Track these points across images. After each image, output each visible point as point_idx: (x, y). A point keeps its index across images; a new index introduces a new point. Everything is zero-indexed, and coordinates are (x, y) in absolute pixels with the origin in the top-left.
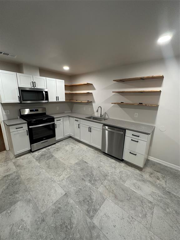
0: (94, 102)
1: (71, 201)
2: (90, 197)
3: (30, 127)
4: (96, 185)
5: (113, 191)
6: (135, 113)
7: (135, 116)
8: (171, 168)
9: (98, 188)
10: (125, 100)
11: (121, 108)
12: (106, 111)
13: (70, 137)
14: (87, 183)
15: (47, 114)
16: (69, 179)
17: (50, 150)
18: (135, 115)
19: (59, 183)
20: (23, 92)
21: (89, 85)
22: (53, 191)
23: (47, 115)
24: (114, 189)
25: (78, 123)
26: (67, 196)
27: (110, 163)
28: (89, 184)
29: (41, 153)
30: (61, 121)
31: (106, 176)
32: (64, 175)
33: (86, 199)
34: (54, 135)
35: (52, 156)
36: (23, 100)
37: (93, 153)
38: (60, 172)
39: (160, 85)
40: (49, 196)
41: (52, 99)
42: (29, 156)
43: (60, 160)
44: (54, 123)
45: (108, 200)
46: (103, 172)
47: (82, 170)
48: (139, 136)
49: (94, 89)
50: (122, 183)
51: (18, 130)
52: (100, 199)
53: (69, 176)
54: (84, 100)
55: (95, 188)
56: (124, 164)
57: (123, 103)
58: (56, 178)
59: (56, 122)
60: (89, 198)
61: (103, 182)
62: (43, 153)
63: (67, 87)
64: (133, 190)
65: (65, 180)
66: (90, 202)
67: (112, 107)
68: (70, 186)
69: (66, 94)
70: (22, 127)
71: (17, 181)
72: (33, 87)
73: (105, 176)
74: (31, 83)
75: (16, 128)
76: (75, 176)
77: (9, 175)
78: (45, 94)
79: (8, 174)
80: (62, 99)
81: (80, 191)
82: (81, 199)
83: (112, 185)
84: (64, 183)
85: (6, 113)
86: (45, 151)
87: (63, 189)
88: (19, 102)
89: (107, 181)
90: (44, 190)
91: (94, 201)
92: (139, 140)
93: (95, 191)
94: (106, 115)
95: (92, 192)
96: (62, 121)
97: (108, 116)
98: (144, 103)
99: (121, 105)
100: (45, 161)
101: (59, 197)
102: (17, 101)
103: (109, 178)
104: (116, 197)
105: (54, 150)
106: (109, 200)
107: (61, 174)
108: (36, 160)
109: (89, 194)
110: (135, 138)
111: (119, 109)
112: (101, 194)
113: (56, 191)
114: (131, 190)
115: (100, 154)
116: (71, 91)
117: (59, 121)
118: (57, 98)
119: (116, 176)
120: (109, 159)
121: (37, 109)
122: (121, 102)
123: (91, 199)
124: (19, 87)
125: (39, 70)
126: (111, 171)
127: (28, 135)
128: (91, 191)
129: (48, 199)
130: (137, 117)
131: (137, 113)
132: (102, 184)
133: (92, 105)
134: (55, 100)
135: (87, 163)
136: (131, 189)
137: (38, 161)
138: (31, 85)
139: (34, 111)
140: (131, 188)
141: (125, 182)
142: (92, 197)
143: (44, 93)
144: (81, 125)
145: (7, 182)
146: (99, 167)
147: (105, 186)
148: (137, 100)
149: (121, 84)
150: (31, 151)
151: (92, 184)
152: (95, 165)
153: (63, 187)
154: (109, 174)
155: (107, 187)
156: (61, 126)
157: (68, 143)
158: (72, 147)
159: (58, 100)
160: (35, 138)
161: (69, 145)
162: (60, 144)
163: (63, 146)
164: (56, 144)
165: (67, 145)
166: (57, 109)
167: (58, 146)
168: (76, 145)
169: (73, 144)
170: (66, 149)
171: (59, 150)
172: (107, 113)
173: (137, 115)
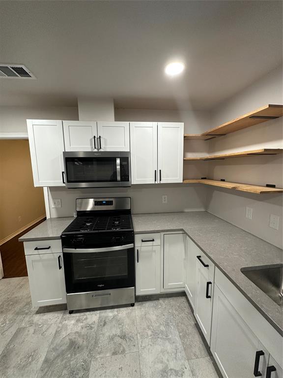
13: (185, 296)
30: (155, 243)
44: (134, 248)
70: (49, 248)
72: (96, 150)
74: (91, 140)
85: (54, 204)
88: (64, 185)
108: (45, 361)
117: (149, 244)
118: (158, 174)
121: (109, 199)
124: (65, 153)
127: (60, 268)
134: (150, 180)
138: (91, 144)
139: (104, 204)
143: (118, 161)
144: (215, 292)
156: (157, 258)
157: (167, 325)
158: (167, 366)
159: (160, 180)
160: (77, 277)
161: (165, 337)
162: (144, 317)
163: (142, 336)
164: (133, 308)
165: (159, 335)
166: (164, 202)
167: (133, 323)
168: (189, 359)
169: (180, 347)
170: (141, 367)
171: (123, 351)
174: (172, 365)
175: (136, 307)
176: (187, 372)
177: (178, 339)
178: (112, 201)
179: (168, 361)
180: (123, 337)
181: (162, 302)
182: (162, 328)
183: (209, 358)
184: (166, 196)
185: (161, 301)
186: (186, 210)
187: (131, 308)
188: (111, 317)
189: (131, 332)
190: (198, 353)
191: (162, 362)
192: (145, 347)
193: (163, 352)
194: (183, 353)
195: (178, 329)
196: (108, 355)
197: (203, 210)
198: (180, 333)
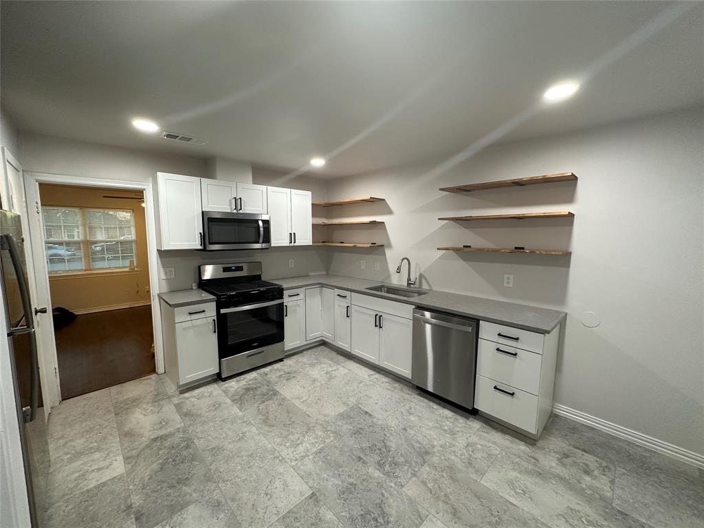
0: (390, 246)
1: (329, 516)
2: (380, 507)
3: (223, 311)
4: (397, 477)
5: (445, 495)
6: (506, 276)
7: (505, 285)
8: (629, 443)
9: (402, 486)
10: (475, 240)
11: (462, 262)
12: (422, 271)
13: (323, 343)
14: (370, 470)
15: (263, 279)
16: (322, 455)
17: (269, 376)
18: (506, 280)
19: (293, 464)
20: (210, 221)
21: (375, 204)
22: (277, 484)
23: (265, 282)
24: (448, 490)
25: (344, 303)
26: (317, 501)
27: (437, 420)
28: (377, 474)
29: (244, 382)
30: (299, 297)
31: (427, 453)
32: (308, 444)
33: (369, 512)
34: (279, 337)
35: (275, 393)
36: (210, 243)
37: (388, 389)
38: (296, 436)
39: (570, 198)
40: (269, 496)
41: (279, 238)
42: (215, 389)
43: (297, 403)
44: (283, 303)
45: (431, 520)
46: (418, 442)
47: (357, 432)
48: (517, 339)
49: (389, 212)
50: (474, 477)
51: (194, 317)
52: (409, 517)
53: (321, 449)
54: (363, 240)
55: (393, 485)
56: (481, 423)
57: (470, 247)
58: (286, 452)
59: (286, 300)
60: (377, 512)
61: (416, 469)
62: (250, 382)
63: (317, 209)
64: (507, 497)
65: (311, 457)
66: (382, 521)
67: (440, 258)
68: (326, 476)
69: (314, 226)
70: (204, 311)
71: (185, 453)
72: (235, 211)
73: (424, 454)
74: (230, 201)
75: (190, 314)
76: (336, 447)
77: (166, 436)
78: (264, 228)
79: (161, 433)
80: (305, 238)
81: (353, 489)
82: (357, 511)
83: (443, 479)
84: (309, 465)
85: (166, 274)
86: (255, 379)
87: (307, 483)
88: (200, 247)
89: (427, 469)
90: (254, 481)
91: (392, 519)
92: (518, 351)
93: (395, 492)
94: (424, 281)
95: (386, 495)
96: (301, 296)
97: (429, 285)
98: (528, 247)
99: (465, 252)
100: (256, 405)
101: (294, 500)
102: (197, 245)
103: (436, 459)
104: (455, 513)
105: (280, 376)
106: (434, 520)
107: (299, 442)
108: (233, 401)
109: (378, 501)
110: (508, 345)
111: (459, 264)
112: (411, 502)
113: (286, 485)
114: (501, 497)
115: (409, 392)
116: (327, 217)
117: (295, 298)
118: (292, 237)
119: (456, 456)
120: (435, 406)
121: (240, 265)
122: (464, 246)
123: (383, 514)
124: (203, 212)
125: (252, 168)
126: (441, 442)
127: (215, 332)
128: (384, 492)
129: (266, 505)
130: (511, 285)
131: (510, 275)
132: (414, 475)
133: (385, 255)
134: (286, 243)
135: (370, 415)
136: (502, 495)
137: (238, 405)
138: (231, 205)
139: (234, 270)
140: (500, 494)
141: (483, 474)
142: (387, 510)
143: (261, 223)
144: (353, 309)
145: (161, 452)
146: (405, 429)
147: (424, 483)
148: (508, 238)
149: (461, 198)
150: (219, 378)
151: (387, 474)
152: (392, 423)
153: (306, 476)
154: (435, 450)
155: (430, 485)
156: (300, 311)
157: (318, 359)
158: (328, 371)
159: (295, 242)
160: (231, 341)
161: (319, 364)
162: (297, 362)
163: (303, 368)
164: (283, 362)
165: (314, 364)
166: (290, 266)
167: (291, 367)
168: (340, 364)
169: (332, 363)
170: (312, 376)
171: (294, 377)
172: (425, 275)
173: (511, 280)
176: (341, 368)
177: (328, 361)
178: (242, 267)
179: (327, 369)
180: (289, 373)
182: (315, 361)
183: (350, 360)
184: (294, 260)
187: (281, 363)
189: (293, 370)
190: (344, 361)
191: (324, 371)
192: (308, 371)
193: (321, 368)
194: (335, 364)
195: (327, 358)
196: (284, 382)
197: (324, 273)
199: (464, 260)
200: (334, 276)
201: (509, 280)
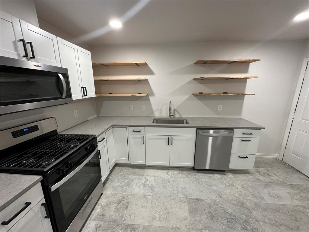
0: (153, 94)
5: (275, 221)
6: (219, 106)
7: (219, 110)
10: (205, 89)
11: (199, 101)
12: (175, 107)
13: (116, 165)
18: (219, 108)
24: (272, 217)
27: (221, 182)
31: (243, 204)
35: (133, 228)
37: (185, 177)
39: (246, 71)
43: (157, 223)
44: (98, 150)
46: (233, 200)
48: (252, 134)
49: (151, 73)
50: (264, 202)
54: (128, 91)
57: (203, 93)
59: (99, 146)
61: (254, 217)
67: (186, 100)
83: (264, 213)
89: (254, 212)
92: (251, 139)
94: (176, 113)
99: (200, 96)
103: (249, 204)
104: (289, 228)
111: (197, 102)
114: (279, 205)
117: (103, 142)
118: (84, 90)
119: (248, 196)
121: (33, 124)
122: (200, 93)
126: (237, 193)
131: (221, 105)
132: (258, 221)
133: (149, 100)
134: (80, 96)
135: (201, 200)
139: (27, 133)
140: (277, 203)
141: (263, 198)
143: (60, 75)
144: (148, 138)
146: (221, 197)
147: (265, 222)
148: (220, 89)
154: (242, 199)
157: (126, 179)
158: (143, 184)
159: (87, 95)
161: (131, 181)
162: (115, 189)
163: (125, 192)
164: (103, 194)
165: (128, 184)
166: (76, 116)
167: (115, 195)
168: (143, 175)
169: (138, 177)
170: (139, 194)
171: (128, 203)
172: (177, 110)
173: (221, 108)
174: (143, 182)
175: (104, 193)
176: (148, 178)
177: (134, 177)
178: (37, 126)
179: (141, 183)
180: (120, 202)
181: (112, 177)
182: (126, 181)
183: (146, 170)
184: (76, 110)
185: (110, 178)
186: (89, 119)
187: (103, 195)
188: (100, 210)
189: (119, 197)
190: (143, 172)
191: (140, 185)
192: (131, 191)
193: (136, 184)
194: (141, 176)
195: (130, 175)
196: (125, 212)
197: (96, 116)
198: (132, 175)
199: (199, 100)
200: (104, 117)
201: (220, 108)
